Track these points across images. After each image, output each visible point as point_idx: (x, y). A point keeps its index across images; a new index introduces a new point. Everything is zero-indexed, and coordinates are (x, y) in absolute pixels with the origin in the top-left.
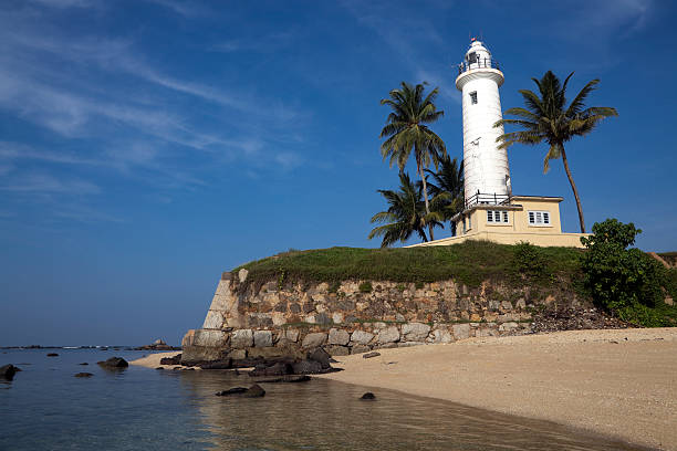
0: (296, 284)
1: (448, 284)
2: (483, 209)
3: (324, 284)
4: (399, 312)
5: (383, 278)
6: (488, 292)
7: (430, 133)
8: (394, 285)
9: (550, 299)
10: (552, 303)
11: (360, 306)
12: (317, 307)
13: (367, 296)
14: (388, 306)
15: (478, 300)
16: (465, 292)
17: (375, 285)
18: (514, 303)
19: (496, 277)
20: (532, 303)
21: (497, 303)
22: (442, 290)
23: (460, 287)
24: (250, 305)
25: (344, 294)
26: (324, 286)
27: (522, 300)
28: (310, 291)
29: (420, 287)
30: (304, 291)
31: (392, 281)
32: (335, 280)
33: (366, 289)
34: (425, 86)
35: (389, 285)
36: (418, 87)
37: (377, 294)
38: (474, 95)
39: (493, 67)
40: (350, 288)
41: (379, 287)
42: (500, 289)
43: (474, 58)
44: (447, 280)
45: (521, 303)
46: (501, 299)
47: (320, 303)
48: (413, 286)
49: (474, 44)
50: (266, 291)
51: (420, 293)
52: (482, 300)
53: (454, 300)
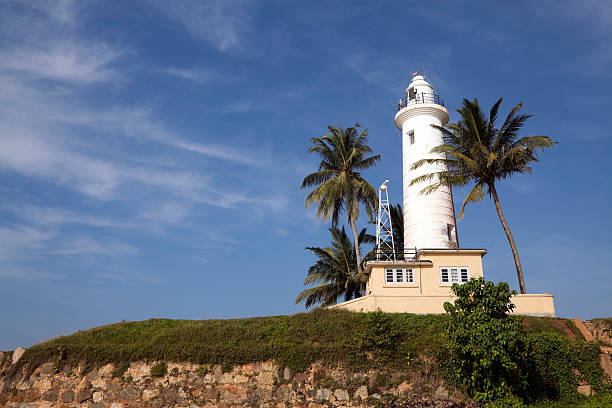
0: (76, 366)
1: (264, 366)
2: (381, 266)
3: (108, 366)
4: (195, 402)
5: (183, 359)
6: (318, 377)
7: (361, 180)
8: (195, 367)
9: (404, 387)
10: (406, 393)
11: (148, 394)
12: (94, 395)
13: (158, 382)
14: (183, 394)
15: (303, 386)
16: (287, 376)
17: (171, 367)
18: (351, 392)
19: (330, 357)
20: (378, 392)
21: (328, 392)
22: (257, 374)
23: (281, 370)
24: (15, 392)
25: (131, 378)
26: (108, 369)
27: (364, 388)
28: (89, 374)
29: (227, 369)
30: (83, 374)
31: (192, 362)
32: (123, 360)
33: (160, 372)
34: (357, 129)
35: (188, 368)
36: (350, 130)
37: (172, 379)
38: (412, 134)
39: (436, 102)
40: (140, 371)
41: (176, 370)
42: (335, 374)
43: (413, 94)
44: (265, 361)
45: (362, 392)
46: (333, 386)
47: (100, 389)
48: (218, 369)
49: (415, 78)
50: (38, 375)
51: (227, 378)
52: (308, 387)
53: (269, 388)
